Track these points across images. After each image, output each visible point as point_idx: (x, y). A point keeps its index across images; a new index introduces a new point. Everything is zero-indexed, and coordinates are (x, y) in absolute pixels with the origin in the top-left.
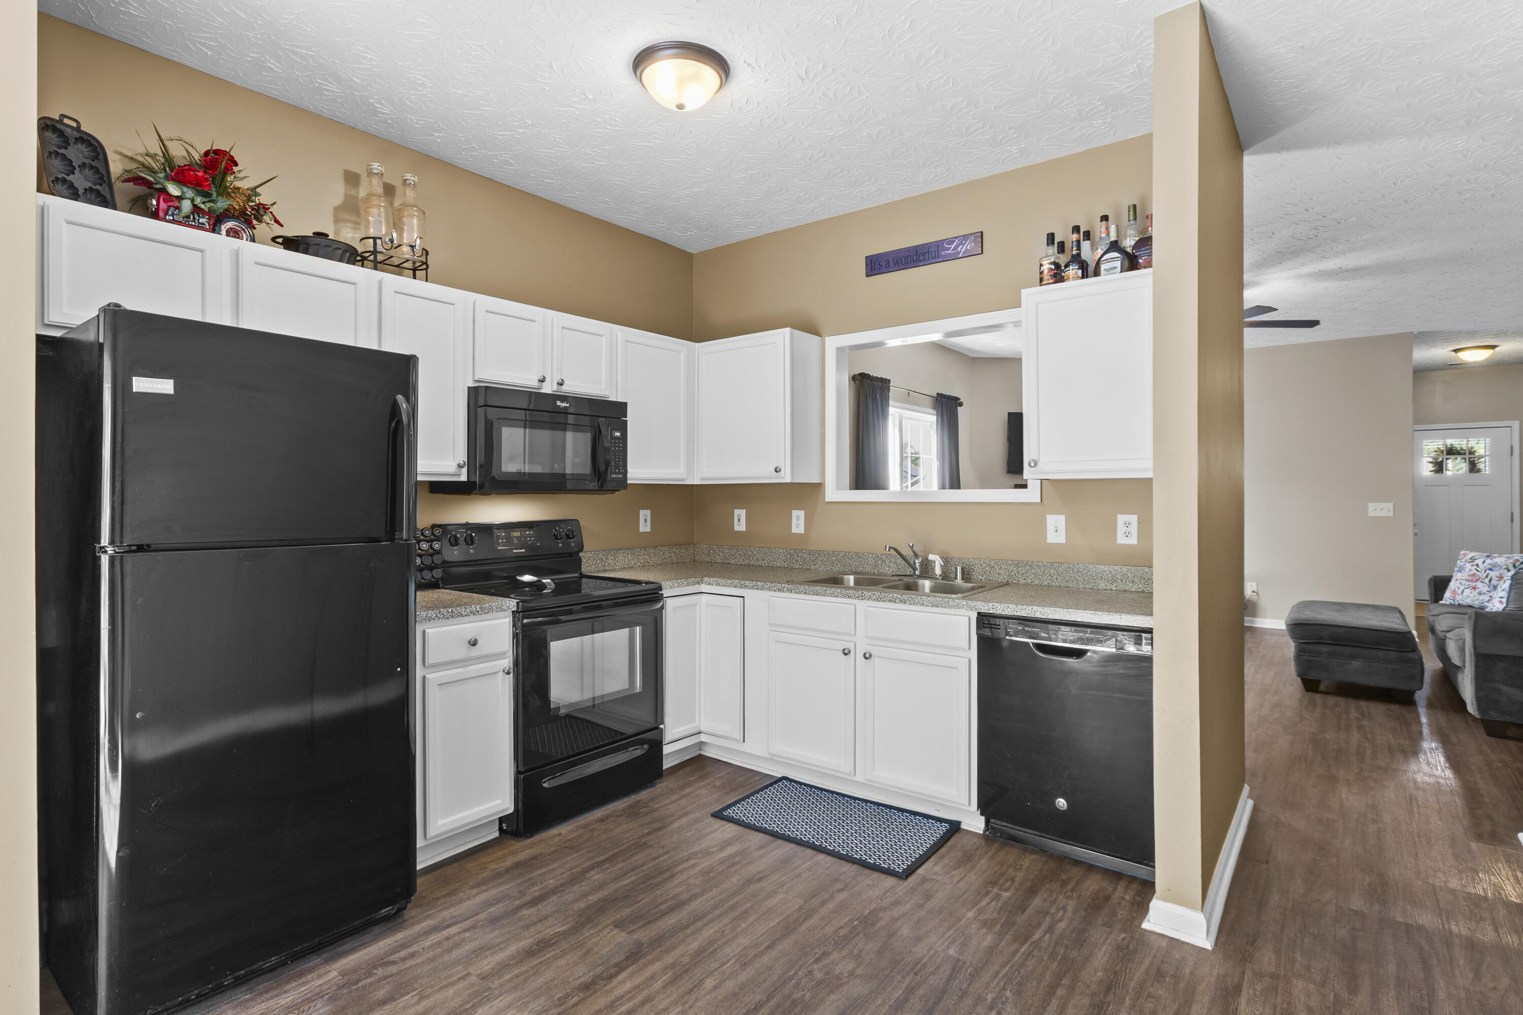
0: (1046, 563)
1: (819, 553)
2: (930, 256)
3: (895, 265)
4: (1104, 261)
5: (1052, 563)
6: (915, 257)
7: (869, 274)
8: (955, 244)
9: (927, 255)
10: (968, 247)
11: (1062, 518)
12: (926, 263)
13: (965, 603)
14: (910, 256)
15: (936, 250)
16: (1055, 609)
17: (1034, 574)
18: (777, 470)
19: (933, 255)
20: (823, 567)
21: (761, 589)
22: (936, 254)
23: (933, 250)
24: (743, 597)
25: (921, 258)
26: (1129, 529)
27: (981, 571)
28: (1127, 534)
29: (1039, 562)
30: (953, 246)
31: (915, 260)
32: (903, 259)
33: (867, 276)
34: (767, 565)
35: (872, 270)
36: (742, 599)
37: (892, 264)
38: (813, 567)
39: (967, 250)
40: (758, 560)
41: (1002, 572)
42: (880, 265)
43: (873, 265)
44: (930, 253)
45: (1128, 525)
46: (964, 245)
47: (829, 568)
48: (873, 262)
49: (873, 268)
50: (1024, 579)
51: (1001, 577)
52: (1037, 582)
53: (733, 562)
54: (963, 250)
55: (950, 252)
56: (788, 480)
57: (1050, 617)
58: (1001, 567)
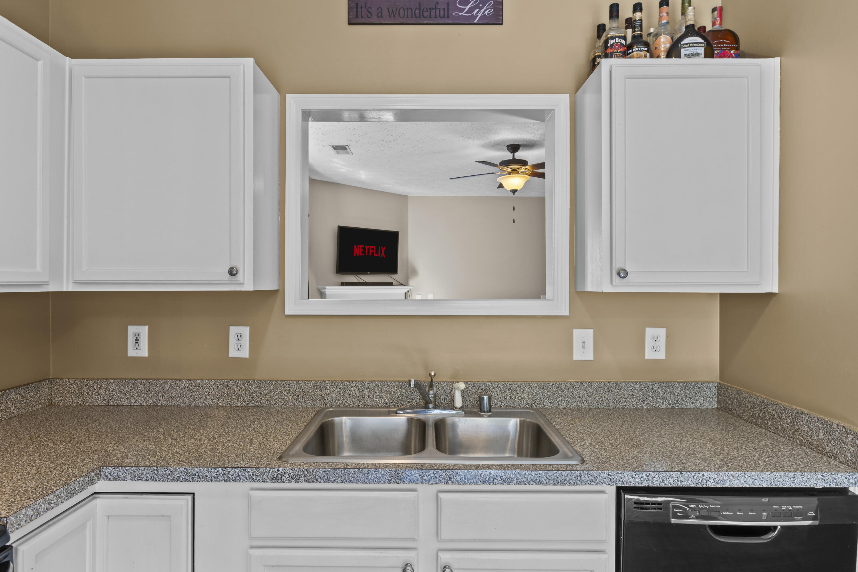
0: (575, 384)
1: (276, 383)
2: (438, 14)
3: (390, 16)
4: (684, 44)
5: (581, 383)
6: (417, 12)
7: (354, 21)
8: (469, 6)
9: (433, 12)
10: (486, 13)
11: (590, 332)
12: (432, 22)
13: (605, 475)
14: (411, 8)
15: (446, 8)
16: (734, 474)
17: (561, 396)
18: (233, 272)
19: (442, 13)
20: (281, 403)
21: (236, 480)
22: (446, 13)
23: (442, 8)
24: (193, 494)
25: (426, 14)
26: (657, 343)
27: (500, 396)
28: (655, 348)
29: (567, 383)
30: (467, 8)
31: (418, 15)
32: (402, 11)
33: (350, 23)
34: (187, 404)
35: (357, 16)
36: (190, 498)
37: (385, 12)
38: (265, 404)
39: (484, 17)
40: (171, 398)
41: (525, 396)
42: (368, 11)
43: (359, 10)
44: (438, 11)
45: (655, 339)
46: (481, 9)
47: (291, 403)
48: (359, 7)
49: (359, 14)
50: (550, 403)
51: (524, 402)
52: (565, 405)
53: (125, 402)
54: (480, 15)
55: (463, 14)
56: (249, 287)
57: (727, 485)
58: (524, 390)
